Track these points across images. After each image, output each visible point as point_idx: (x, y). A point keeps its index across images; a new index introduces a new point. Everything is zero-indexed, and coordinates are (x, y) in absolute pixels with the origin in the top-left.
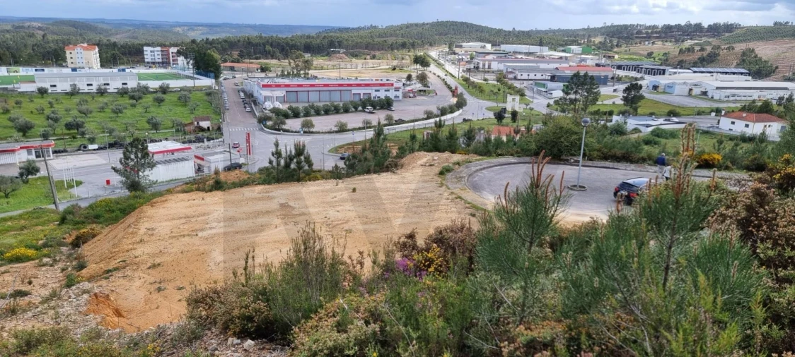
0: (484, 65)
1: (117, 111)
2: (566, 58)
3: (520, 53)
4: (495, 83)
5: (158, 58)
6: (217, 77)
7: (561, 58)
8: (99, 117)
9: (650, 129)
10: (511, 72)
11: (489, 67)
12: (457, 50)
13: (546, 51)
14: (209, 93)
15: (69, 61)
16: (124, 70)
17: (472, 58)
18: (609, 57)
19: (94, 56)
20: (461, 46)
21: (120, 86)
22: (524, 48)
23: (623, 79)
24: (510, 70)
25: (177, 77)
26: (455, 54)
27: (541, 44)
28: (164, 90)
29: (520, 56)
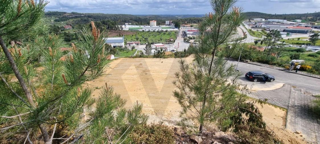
0: (259, 26)
1: (155, 36)
2: (293, 24)
3: (275, 22)
4: (261, 31)
5: (168, 23)
6: (179, 28)
7: (291, 24)
8: (151, 37)
9: (317, 51)
10: (268, 28)
11: (261, 26)
12: (251, 21)
13: (285, 21)
14: (176, 32)
15: (150, 24)
16: (160, 26)
17: (256, 23)
18: (313, 24)
19: (155, 23)
20: (253, 20)
21: (158, 30)
22: (277, 20)
23: (315, 32)
24: (268, 27)
25: (170, 28)
26: (250, 22)
27: (285, 19)
28: (166, 31)
29: (274, 23)
